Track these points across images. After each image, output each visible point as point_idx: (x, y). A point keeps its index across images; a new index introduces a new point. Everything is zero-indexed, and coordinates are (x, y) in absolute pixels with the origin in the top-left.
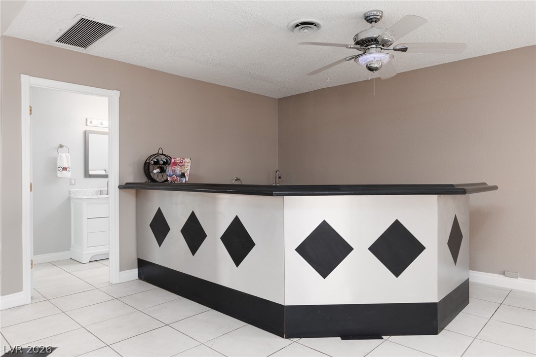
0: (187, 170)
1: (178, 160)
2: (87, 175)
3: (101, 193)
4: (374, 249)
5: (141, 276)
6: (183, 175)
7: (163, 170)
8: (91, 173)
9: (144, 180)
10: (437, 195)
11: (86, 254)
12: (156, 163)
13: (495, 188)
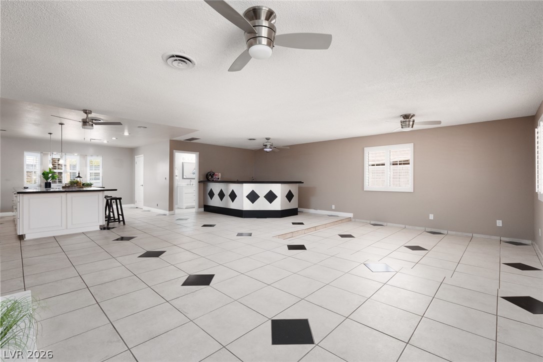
0: (220, 177)
1: (217, 174)
2: (183, 178)
3: (188, 185)
4: (265, 197)
5: (205, 210)
6: (219, 178)
7: (212, 177)
8: (185, 177)
9: (206, 180)
10: (280, 184)
11: (185, 205)
12: (210, 174)
13: (303, 183)
